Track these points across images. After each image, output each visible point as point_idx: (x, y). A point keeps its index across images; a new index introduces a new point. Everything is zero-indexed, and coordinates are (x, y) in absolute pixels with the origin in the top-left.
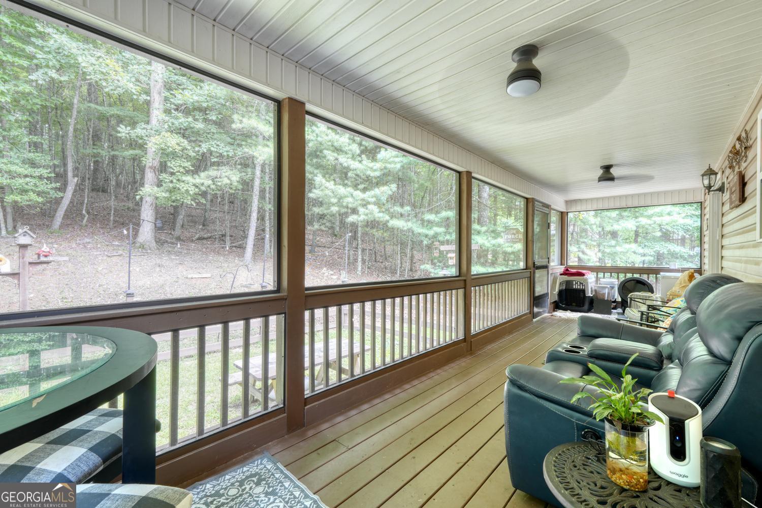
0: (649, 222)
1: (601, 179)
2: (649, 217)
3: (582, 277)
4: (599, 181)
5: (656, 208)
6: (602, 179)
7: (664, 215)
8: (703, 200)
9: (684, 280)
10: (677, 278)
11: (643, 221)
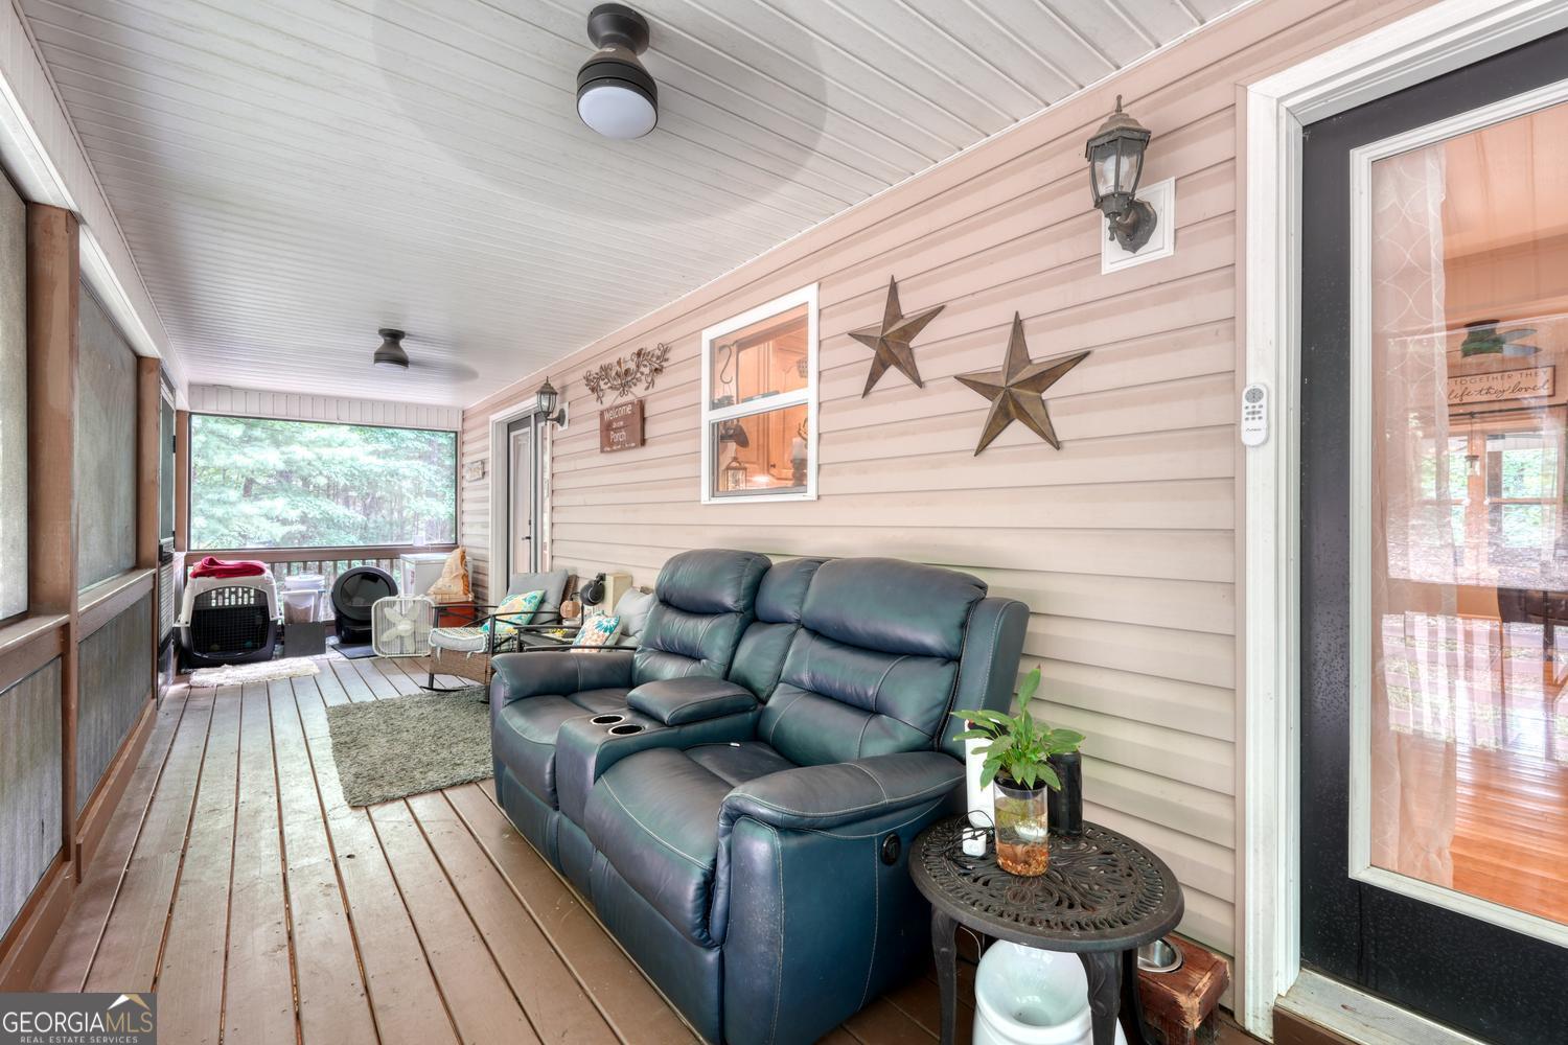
0: (309, 455)
1: (380, 357)
2: (308, 445)
3: (257, 577)
4: (377, 360)
5: (324, 430)
6: (385, 357)
7: (334, 445)
8: (459, 429)
9: (456, 566)
10: (443, 563)
11: (299, 453)
